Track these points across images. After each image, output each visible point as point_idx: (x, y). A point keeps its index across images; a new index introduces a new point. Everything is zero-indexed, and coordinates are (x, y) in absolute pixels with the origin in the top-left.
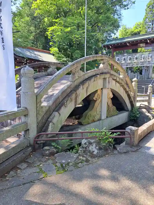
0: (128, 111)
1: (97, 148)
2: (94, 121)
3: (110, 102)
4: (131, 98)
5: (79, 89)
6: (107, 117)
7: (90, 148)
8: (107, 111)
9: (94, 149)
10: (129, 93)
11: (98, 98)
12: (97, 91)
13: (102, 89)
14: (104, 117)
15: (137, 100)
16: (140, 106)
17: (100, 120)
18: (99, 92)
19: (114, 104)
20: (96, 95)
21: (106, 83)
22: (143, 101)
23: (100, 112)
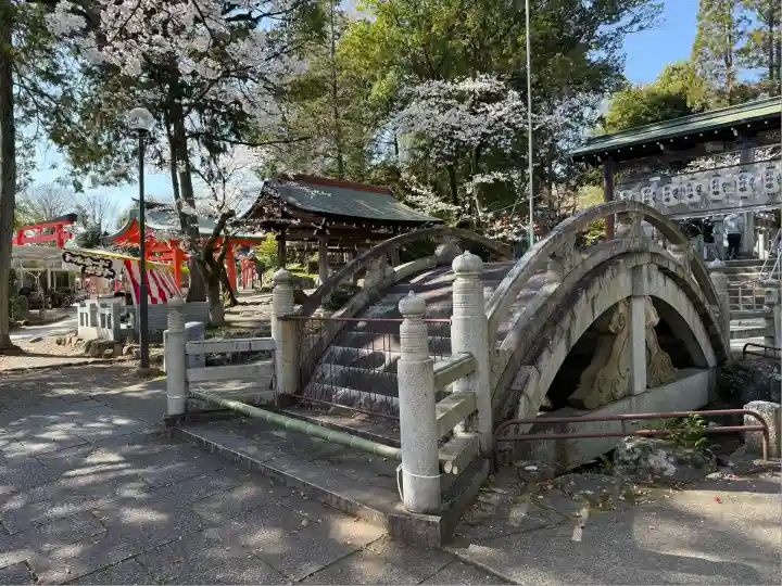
0: (705, 367)
1: (672, 459)
2: (614, 399)
3: (653, 338)
4: (712, 323)
5: (580, 302)
6: (648, 387)
7: (652, 462)
8: (648, 365)
9: (665, 464)
10: (705, 309)
11: (620, 328)
12: (616, 305)
13: (629, 298)
14: (640, 385)
15: (732, 332)
16: (745, 352)
17: (629, 394)
18: (622, 309)
19: (663, 346)
20: (615, 318)
21: (641, 280)
22: (751, 333)
23: (628, 369)
